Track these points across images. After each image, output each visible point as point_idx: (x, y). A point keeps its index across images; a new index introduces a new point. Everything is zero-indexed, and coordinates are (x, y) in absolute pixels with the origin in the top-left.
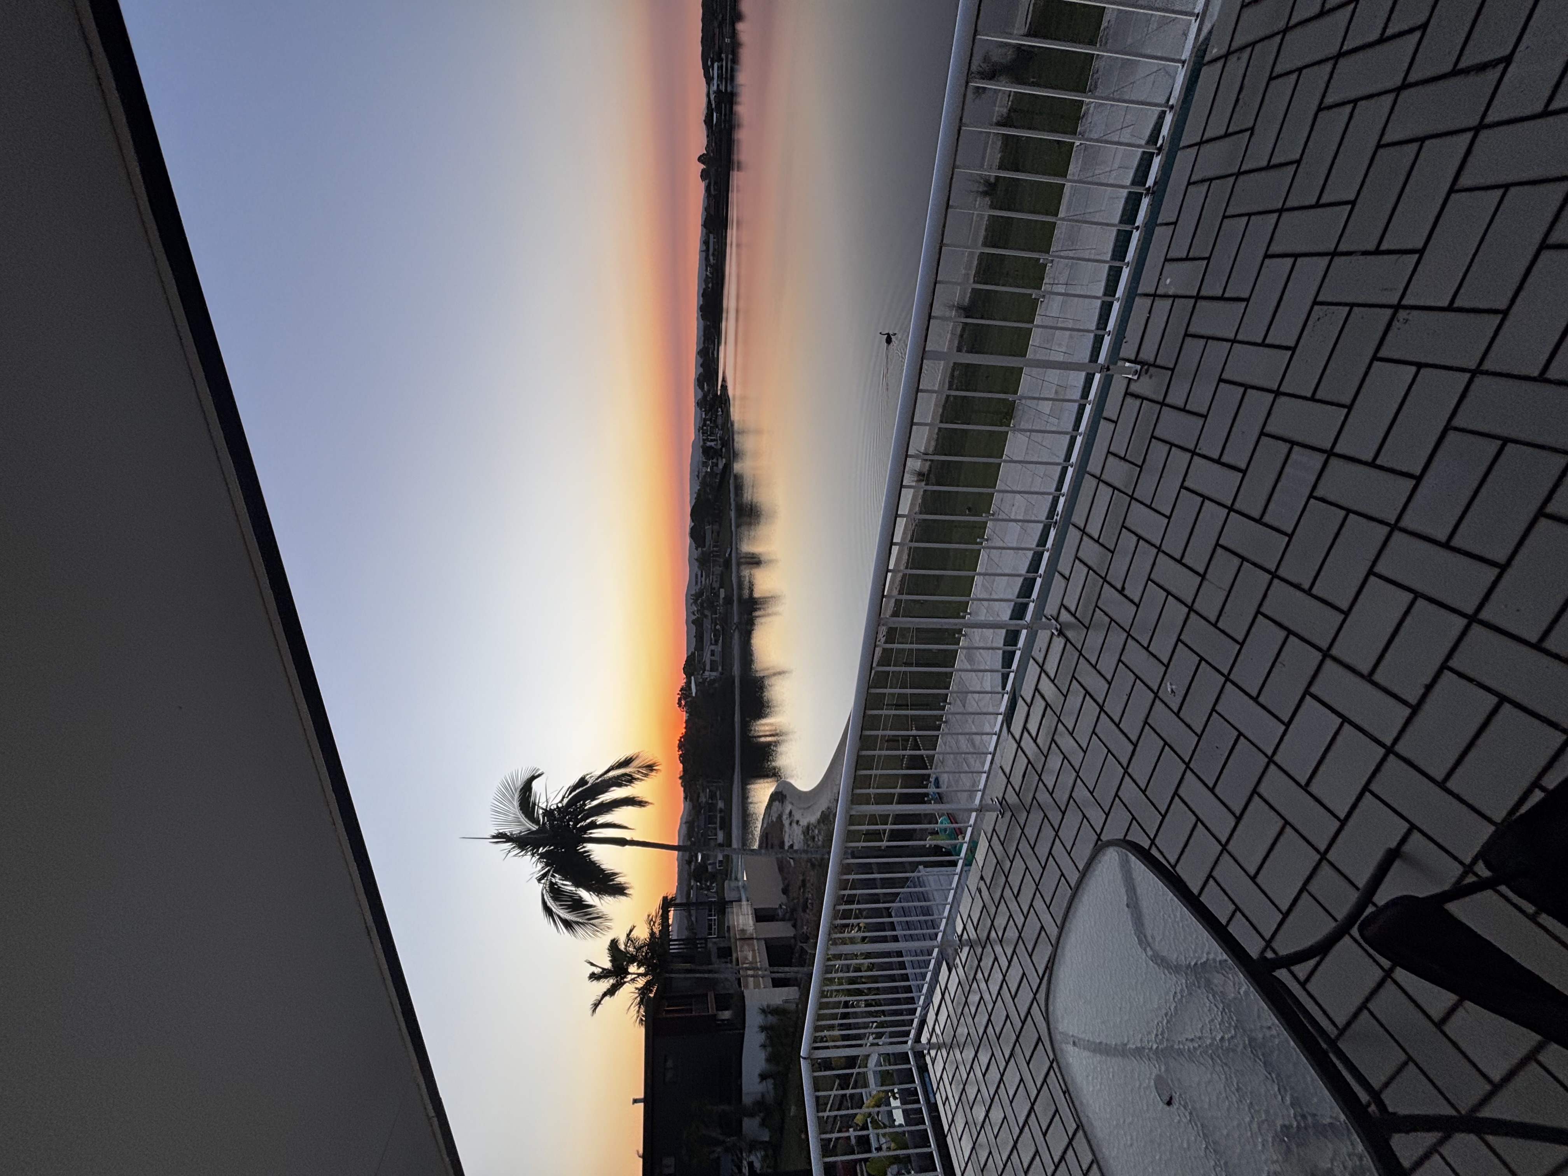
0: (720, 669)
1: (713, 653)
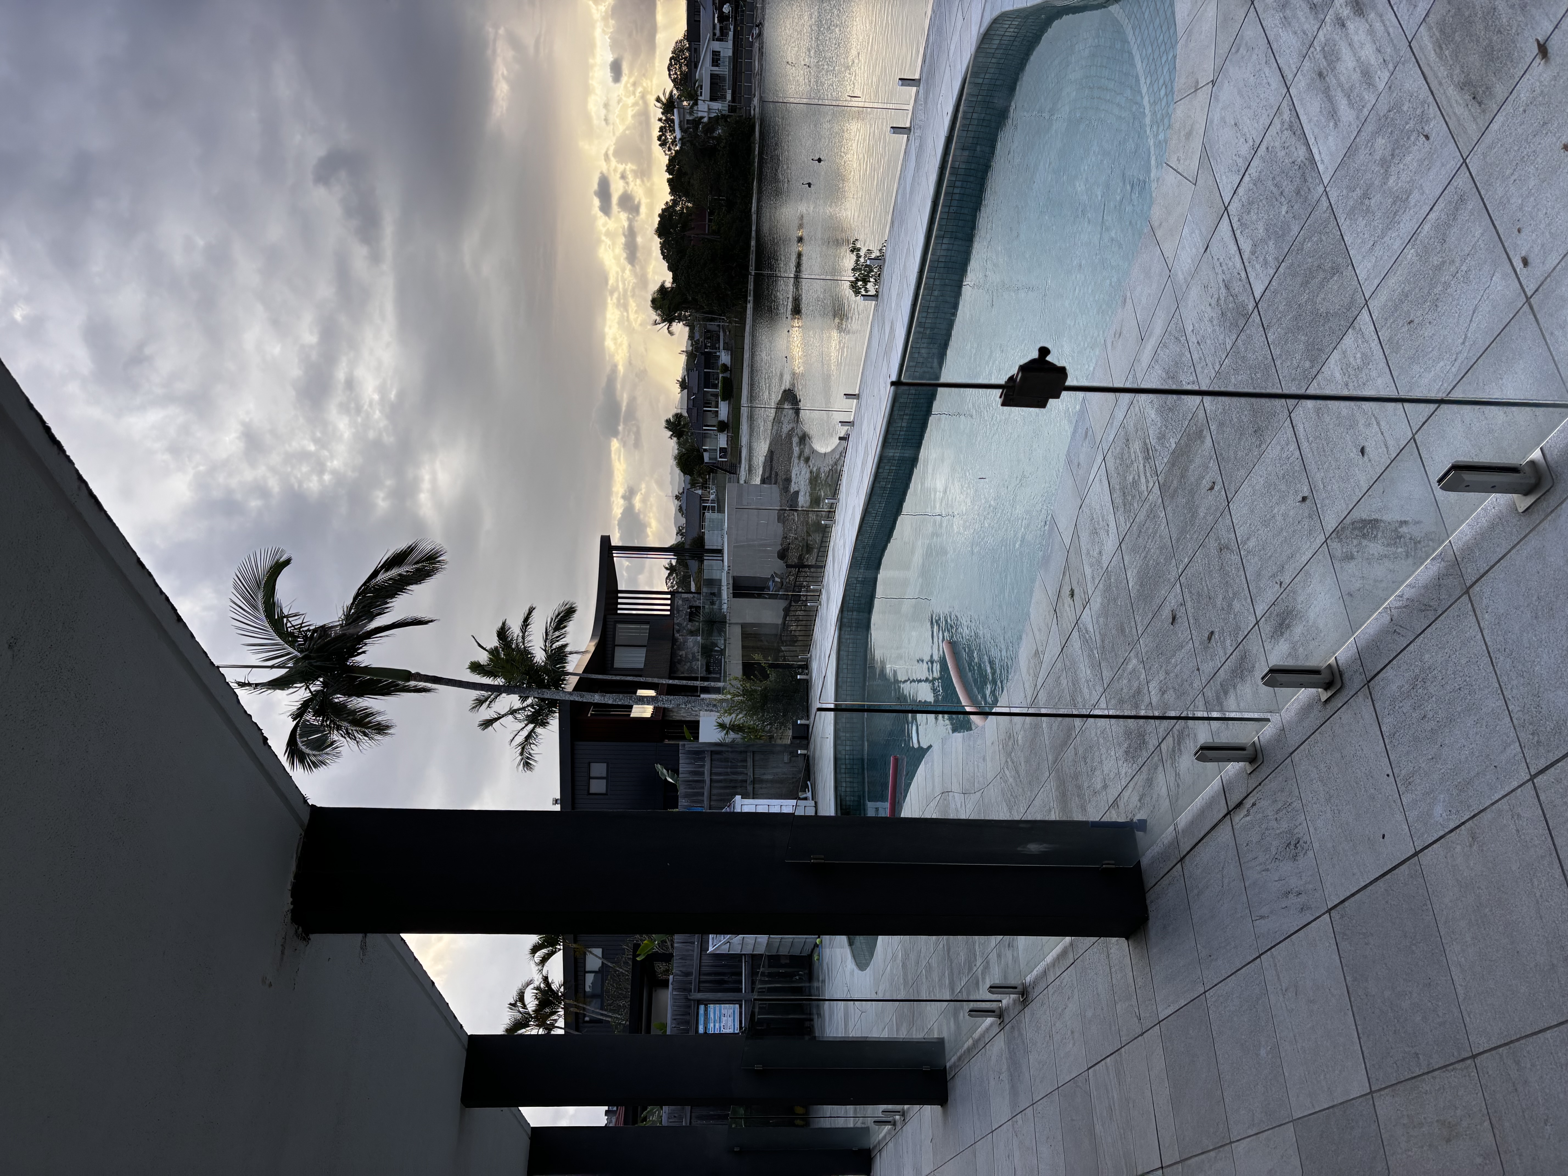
0: (729, 97)
1: (716, 59)
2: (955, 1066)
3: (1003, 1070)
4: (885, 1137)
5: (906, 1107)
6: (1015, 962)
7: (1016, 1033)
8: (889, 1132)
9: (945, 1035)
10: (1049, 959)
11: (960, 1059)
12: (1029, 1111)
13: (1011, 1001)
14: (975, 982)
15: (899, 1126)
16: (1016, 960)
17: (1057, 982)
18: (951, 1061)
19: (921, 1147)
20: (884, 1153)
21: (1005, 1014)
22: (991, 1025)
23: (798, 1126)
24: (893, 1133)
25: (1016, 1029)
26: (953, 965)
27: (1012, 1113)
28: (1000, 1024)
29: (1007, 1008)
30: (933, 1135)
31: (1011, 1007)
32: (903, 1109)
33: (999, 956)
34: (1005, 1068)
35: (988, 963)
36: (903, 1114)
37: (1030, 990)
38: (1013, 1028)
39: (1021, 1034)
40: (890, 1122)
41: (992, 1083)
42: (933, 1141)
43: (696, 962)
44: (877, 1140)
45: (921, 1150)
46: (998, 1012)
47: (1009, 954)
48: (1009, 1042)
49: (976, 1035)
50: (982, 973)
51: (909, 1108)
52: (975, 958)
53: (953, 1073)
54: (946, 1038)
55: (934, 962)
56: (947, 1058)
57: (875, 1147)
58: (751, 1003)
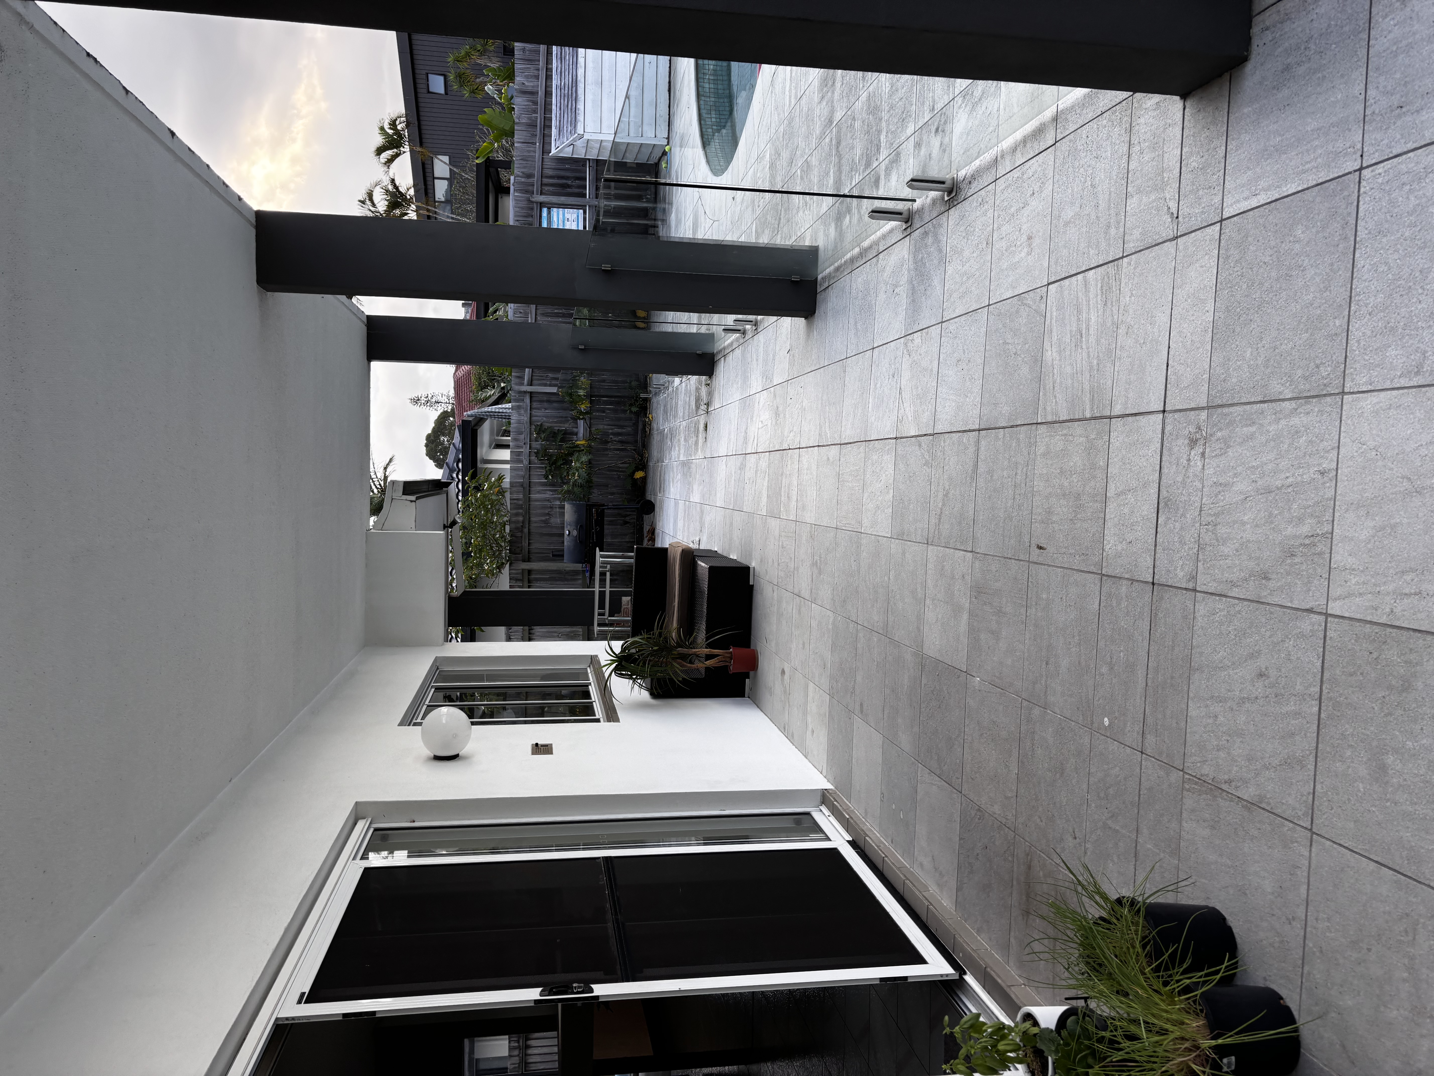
2: (829, 277)
3: (901, 283)
4: (731, 344)
5: (759, 317)
6: (944, 151)
7: (930, 240)
8: (737, 340)
9: (821, 243)
10: (1007, 143)
11: (837, 269)
12: (935, 331)
13: (929, 200)
14: (873, 180)
15: (749, 335)
16: (944, 148)
17: (1016, 173)
18: (824, 271)
19: (774, 356)
20: (730, 358)
21: (916, 219)
22: (891, 231)
23: (639, 328)
24: (742, 341)
25: (931, 234)
26: (844, 161)
27: (906, 330)
28: (905, 229)
29: (921, 211)
30: (791, 346)
31: (927, 210)
32: (756, 320)
33: (918, 145)
34: (904, 280)
35: (898, 155)
36: (756, 324)
37: (963, 186)
38: (926, 233)
39: (937, 240)
40: (740, 330)
41: (882, 296)
42: (790, 352)
43: (538, 164)
44: (723, 346)
45: (774, 359)
46: (905, 215)
47: (935, 142)
48: (916, 251)
49: (866, 244)
50: (887, 169)
51: (763, 319)
52: (878, 150)
53: (826, 285)
54: (821, 247)
55: (814, 161)
56: (819, 269)
57: (720, 352)
58: (596, 210)
